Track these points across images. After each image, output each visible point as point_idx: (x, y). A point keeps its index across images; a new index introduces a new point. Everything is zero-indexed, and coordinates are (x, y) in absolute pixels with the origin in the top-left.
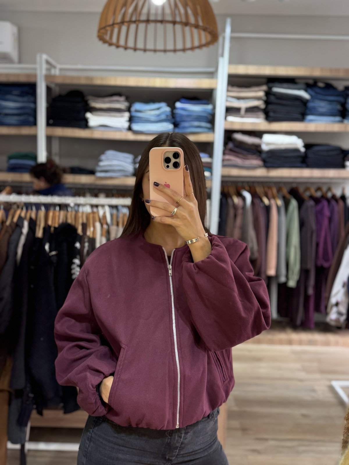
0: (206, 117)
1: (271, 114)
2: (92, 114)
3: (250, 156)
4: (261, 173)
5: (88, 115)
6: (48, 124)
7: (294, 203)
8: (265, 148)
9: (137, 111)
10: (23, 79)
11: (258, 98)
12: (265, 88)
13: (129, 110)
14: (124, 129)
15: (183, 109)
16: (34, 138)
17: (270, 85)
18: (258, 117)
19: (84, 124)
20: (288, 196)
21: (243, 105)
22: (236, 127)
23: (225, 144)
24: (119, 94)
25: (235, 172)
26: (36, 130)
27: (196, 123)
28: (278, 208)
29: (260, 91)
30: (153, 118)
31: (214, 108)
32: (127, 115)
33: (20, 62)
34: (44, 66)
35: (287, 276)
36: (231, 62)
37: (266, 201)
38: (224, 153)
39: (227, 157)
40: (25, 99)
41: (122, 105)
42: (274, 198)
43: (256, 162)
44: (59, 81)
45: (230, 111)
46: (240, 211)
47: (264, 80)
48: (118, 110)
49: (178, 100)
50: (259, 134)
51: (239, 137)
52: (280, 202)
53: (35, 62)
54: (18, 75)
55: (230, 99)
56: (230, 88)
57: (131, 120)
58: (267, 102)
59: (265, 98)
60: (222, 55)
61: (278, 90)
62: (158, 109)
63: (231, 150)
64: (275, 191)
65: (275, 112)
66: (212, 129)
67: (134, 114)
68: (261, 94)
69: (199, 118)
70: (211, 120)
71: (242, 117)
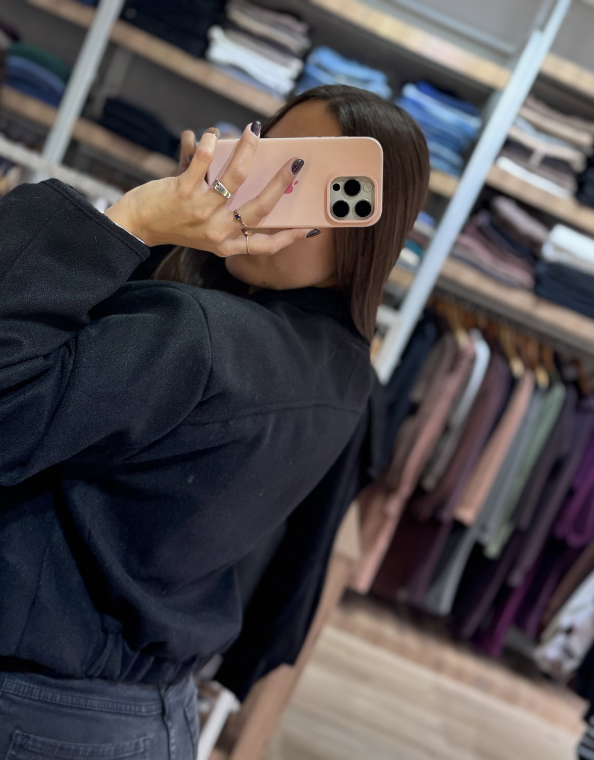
0: (458, 141)
2: (226, 35)
3: (513, 257)
4: (520, 301)
5: (217, 34)
6: (123, 17)
8: (549, 253)
9: (321, 67)
11: (576, 146)
13: (304, 57)
14: (278, 93)
15: (418, 106)
18: (560, 184)
19: (199, 48)
21: (542, 146)
22: (510, 186)
23: (475, 211)
24: (297, 16)
25: (469, 278)
29: (586, 131)
31: (481, 130)
32: (295, 66)
36: (556, 48)
38: (464, 231)
39: (467, 241)
41: (296, 40)
43: (520, 274)
45: (512, 147)
48: (282, 49)
49: (415, 82)
50: (548, 220)
51: (507, 209)
55: (521, 124)
56: (531, 102)
57: (301, 79)
60: (542, 28)
62: (365, 81)
63: (480, 230)
66: (460, 170)
67: (313, 71)
68: (585, 139)
69: (442, 137)
70: (465, 149)
71: (530, 170)
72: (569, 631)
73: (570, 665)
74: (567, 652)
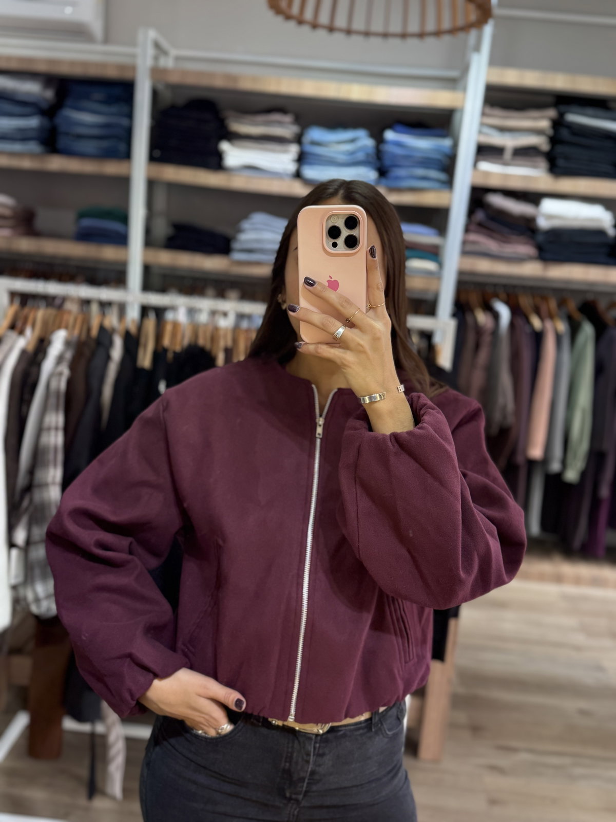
0: (439, 161)
1: (561, 162)
2: (233, 144)
3: (514, 237)
4: (532, 270)
5: (225, 146)
6: (152, 158)
7: (588, 330)
8: (543, 223)
9: (315, 143)
10: (112, 73)
11: (538, 132)
12: (552, 113)
13: (298, 139)
14: (287, 175)
15: (399, 144)
16: (125, 182)
17: (563, 108)
18: (535, 167)
19: (216, 162)
20: (577, 316)
21: (509, 142)
22: (494, 182)
23: (471, 212)
24: (282, 110)
25: (484, 266)
26: (130, 168)
27: (420, 172)
28: (559, 338)
29: (542, 118)
30: (342, 158)
31: (455, 146)
32: (294, 149)
33: (106, 40)
34: (151, 51)
35: (564, 463)
36: (494, 61)
37: (536, 323)
38: (467, 230)
39: (473, 237)
40: (114, 109)
41: (287, 129)
42: (551, 317)
43: (525, 249)
44: (174, 79)
45: (484, 151)
46: (487, 339)
47: (550, 100)
48: (279, 140)
49: (390, 126)
50: (534, 198)
51: (498, 201)
52: (562, 326)
53: (133, 43)
54: (104, 65)
55: (486, 130)
56: (488, 110)
57: (301, 159)
58: (554, 140)
59: (550, 132)
60: (477, 48)
61: (576, 118)
62: (353, 141)
63: (480, 225)
64: (553, 304)
65: (567, 158)
66: (449, 183)
67: (309, 148)
68: (544, 124)
69: (426, 162)
70: (448, 165)
71: (506, 164)
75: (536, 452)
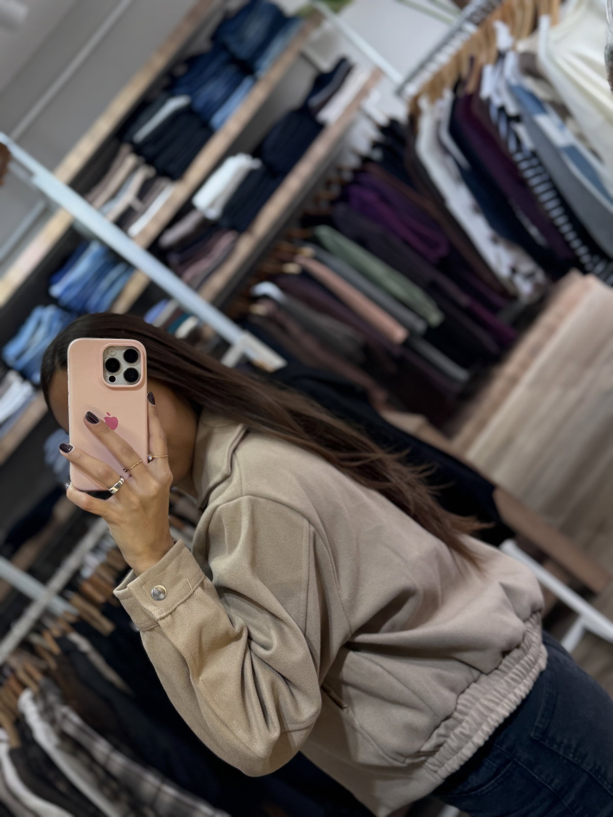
0: (106, 263)
1: (172, 168)
3: (210, 242)
4: (245, 246)
7: (324, 232)
8: (214, 214)
11: (134, 170)
13: (6, 368)
14: (31, 395)
15: (69, 288)
17: (127, 138)
18: (162, 190)
20: (307, 233)
21: (128, 197)
22: (154, 230)
23: (166, 263)
25: (218, 281)
27: (105, 284)
28: (316, 259)
29: (125, 159)
31: (102, 243)
32: (13, 377)
35: (421, 317)
37: (292, 268)
38: (180, 275)
39: (188, 275)
42: (295, 253)
43: (225, 241)
45: (123, 221)
46: (281, 316)
47: (114, 143)
49: (49, 285)
50: (187, 207)
51: (171, 237)
52: (308, 250)
55: (106, 209)
56: (91, 197)
57: (25, 375)
58: (150, 161)
59: (142, 159)
60: (30, 174)
61: (143, 132)
63: (182, 263)
65: (171, 161)
66: (130, 267)
67: (20, 364)
68: (131, 160)
69: (100, 274)
72: (514, 271)
73: (540, 276)
74: (529, 276)
75: (399, 334)
